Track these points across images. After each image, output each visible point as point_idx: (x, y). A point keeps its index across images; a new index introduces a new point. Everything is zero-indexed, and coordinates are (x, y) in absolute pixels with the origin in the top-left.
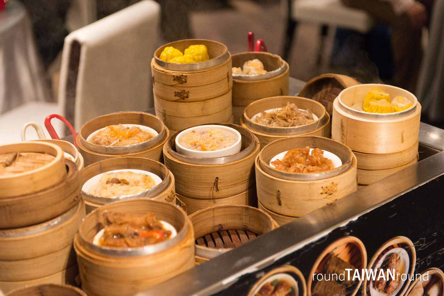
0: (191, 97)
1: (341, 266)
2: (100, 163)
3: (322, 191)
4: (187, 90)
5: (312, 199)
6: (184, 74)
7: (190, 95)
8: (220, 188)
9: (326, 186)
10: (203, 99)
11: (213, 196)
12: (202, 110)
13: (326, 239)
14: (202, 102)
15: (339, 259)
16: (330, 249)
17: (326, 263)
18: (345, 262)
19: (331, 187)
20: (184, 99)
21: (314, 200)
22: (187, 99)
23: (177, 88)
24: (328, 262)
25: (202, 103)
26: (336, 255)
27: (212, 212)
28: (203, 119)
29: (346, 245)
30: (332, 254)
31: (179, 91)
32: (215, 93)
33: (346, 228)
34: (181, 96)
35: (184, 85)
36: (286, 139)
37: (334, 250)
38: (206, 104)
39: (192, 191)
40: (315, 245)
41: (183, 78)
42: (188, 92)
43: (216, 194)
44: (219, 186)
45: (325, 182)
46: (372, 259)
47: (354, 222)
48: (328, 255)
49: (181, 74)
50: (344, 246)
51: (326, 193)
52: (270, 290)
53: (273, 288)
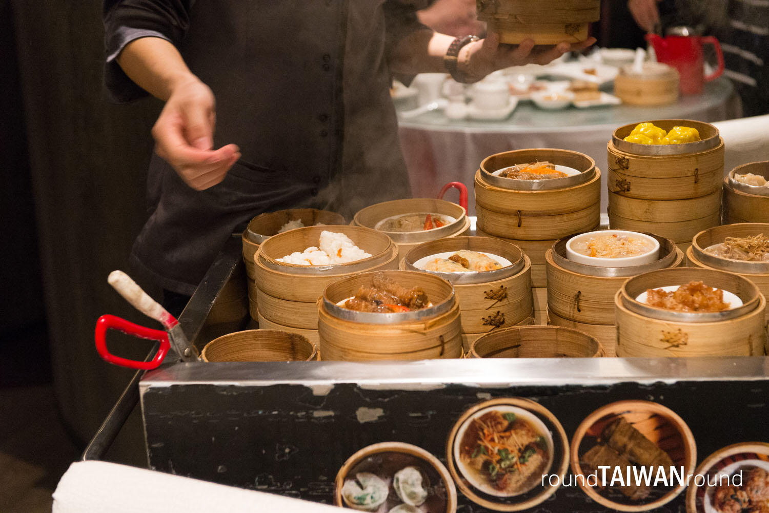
0: (633, 191)
1: (639, 443)
2: (469, 239)
3: (662, 337)
4: (628, 179)
5: (650, 345)
6: (626, 157)
7: (632, 187)
8: (584, 308)
9: (669, 331)
10: (648, 197)
11: (573, 316)
12: (646, 212)
13: (608, 391)
14: (646, 201)
15: (635, 431)
16: (617, 408)
17: (608, 426)
18: (649, 441)
19: (676, 335)
20: (624, 191)
21: (651, 346)
22: (628, 192)
23: (620, 174)
24: (613, 427)
25: (647, 203)
26: (629, 421)
27: (554, 332)
28: (646, 226)
29: (651, 414)
30: (620, 417)
31: (621, 180)
32: (666, 194)
33: (650, 389)
34: (621, 186)
35: (625, 172)
36: (701, 270)
37: (624, 413)
38: (651, 205)
39: (561, 307)
40: (586, 391)
41: (623, 162)
42: (630, 183)
43: (578, 316)
44: (582, 304)
45: (668, 324)
46: (708, 458)
47: (666, 385)
48: (612, 415)
49: (623, 156)
50: (647, 416)
51: (668, 341)
52: (500, 423)
53: (506, 423)
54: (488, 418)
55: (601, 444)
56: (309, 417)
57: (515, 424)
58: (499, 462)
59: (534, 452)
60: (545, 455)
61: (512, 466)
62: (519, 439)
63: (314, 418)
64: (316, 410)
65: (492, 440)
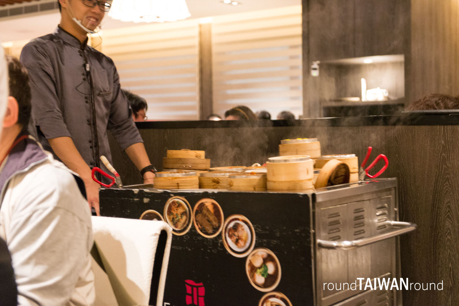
1: (209, 213)
15: (208, 209)
24: (203, 207)
26: (206, 205)
29: (212, 203)
30: (204, 204)
33: (211, 194)
37: (205, 202)
46: (227, 220)
47: (215, 193)
48: (202, 203)
52: (176, 205)
53: (177, 205)
54: (173, 202)
55: (200, 213)
56: (133, 200)
57: (180, 205)
58: (176, 218)
59: (184, 215)
60: (187, 216)
61: (179, 220)
62: (180, 210)
63: (134, 201)
64: (135, 198)
65: (174, 211)
